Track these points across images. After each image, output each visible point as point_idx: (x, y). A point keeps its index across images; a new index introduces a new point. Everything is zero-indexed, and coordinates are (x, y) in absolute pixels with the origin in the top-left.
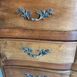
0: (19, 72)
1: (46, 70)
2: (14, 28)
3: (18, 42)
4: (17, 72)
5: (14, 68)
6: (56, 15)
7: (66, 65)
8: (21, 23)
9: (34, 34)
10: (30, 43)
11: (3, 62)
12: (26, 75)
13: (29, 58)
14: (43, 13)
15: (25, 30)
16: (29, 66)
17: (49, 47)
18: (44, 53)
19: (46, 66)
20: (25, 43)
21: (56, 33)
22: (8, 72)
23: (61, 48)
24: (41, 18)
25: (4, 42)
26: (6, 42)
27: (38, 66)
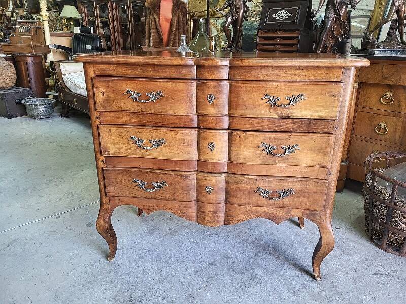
0: (125, 178)
1: (162, 172)
2: (122, 112)
3: (124, 130)
4: (123, 178)
5: (118, 170)
6: (167, 97)
7: (189, 162)
8: (130, 105)
9: (145, 119)
10: (140, 130)
11: (103, 161)
12: (135, 182)
13: (140, 153)
14: (153, 95)
15: (135, 113)
16: (139, 168)
17: (164, 136)
18: (158, 145)
19: (163, 166)
20: (133, 131)
21: (171, 117)
22: (109, 177)
23: (178, 137)
24: (150, 100)
25: (108, 130)
26: (110, 130)
27: (152, 166)
